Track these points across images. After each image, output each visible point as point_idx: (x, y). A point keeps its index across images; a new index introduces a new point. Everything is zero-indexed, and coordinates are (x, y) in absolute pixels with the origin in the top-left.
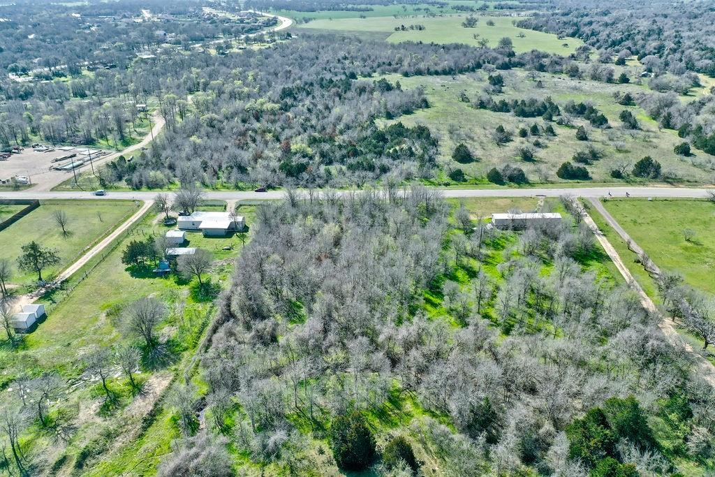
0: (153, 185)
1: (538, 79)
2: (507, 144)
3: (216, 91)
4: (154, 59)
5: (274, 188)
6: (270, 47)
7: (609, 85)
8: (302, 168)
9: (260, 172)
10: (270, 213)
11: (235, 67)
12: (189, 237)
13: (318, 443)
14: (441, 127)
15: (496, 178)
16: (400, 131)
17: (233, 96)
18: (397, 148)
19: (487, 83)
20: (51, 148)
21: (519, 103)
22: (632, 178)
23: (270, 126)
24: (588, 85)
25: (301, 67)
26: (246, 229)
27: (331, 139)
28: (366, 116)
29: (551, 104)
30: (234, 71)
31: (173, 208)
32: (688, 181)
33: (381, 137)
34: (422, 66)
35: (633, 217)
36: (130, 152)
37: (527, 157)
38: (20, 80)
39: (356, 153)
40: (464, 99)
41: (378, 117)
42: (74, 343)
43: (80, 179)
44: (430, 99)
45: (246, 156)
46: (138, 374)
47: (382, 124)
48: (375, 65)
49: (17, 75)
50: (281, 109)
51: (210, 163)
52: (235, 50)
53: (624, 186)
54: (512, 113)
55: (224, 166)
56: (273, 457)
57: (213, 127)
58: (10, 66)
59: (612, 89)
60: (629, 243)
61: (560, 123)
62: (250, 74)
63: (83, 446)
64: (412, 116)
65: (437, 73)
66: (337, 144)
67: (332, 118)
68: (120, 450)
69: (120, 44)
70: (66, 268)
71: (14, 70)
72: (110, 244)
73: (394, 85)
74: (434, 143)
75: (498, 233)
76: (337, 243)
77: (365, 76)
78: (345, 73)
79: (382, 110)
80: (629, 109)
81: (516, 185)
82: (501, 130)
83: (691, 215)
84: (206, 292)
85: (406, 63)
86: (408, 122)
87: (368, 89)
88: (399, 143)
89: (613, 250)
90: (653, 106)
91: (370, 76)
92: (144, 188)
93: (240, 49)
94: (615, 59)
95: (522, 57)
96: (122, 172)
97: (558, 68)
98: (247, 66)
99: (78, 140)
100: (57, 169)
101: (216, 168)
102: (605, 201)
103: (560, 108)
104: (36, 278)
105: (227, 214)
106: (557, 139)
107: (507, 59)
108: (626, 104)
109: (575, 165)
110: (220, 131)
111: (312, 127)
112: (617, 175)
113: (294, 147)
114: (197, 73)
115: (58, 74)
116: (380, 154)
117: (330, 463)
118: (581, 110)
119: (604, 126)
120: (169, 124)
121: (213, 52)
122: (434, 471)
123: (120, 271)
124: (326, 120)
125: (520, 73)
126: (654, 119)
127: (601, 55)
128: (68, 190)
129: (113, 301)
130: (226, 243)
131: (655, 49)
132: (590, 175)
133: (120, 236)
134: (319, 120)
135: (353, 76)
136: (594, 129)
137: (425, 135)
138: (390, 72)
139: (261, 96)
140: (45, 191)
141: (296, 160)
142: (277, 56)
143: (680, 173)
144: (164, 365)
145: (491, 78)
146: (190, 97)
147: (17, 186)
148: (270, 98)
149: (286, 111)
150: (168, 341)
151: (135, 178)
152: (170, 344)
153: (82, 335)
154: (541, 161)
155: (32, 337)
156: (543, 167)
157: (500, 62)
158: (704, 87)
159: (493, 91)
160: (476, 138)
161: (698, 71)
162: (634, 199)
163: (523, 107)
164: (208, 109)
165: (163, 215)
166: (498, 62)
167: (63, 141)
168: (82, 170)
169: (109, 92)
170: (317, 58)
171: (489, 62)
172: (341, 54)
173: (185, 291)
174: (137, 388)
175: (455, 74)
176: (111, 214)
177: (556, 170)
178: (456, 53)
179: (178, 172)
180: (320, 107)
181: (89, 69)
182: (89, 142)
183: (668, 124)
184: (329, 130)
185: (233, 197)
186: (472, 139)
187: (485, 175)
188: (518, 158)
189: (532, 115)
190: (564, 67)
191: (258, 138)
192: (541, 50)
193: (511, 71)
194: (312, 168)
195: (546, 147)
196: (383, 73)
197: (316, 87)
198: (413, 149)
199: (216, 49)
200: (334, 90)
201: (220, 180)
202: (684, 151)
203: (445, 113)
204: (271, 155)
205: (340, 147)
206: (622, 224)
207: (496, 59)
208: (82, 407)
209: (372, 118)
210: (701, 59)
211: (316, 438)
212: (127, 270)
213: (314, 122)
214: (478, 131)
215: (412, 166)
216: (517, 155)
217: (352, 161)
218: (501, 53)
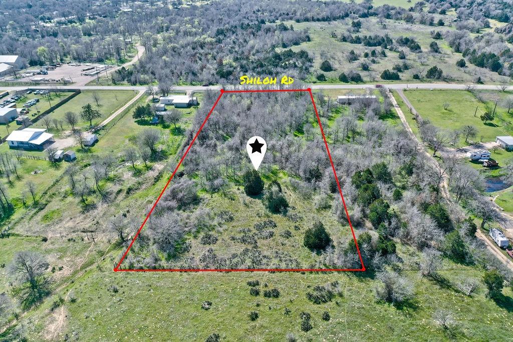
0: (143, 83)
1: (384, 23)
2: (355, 61)
3: (175, 31)
4: (132, 11)
5: (213, 85)
6: (208, 4)
7: (430, 27)
8: (229, 73)
9: (205, 75)
10: (212, 95)
11: (186, 16)
12: (167, 107)
13: (237, 187)
14: (316, 52)
15: (344, 79)
16: (290, 54)
17: (186, 33)
18: (287, 63)
19: (350, 26)
20: (79, 64)
21: (368, 38)
22: (425, 79)
23: (210, 51)
24: (417, 27)
25: (229, 16)
26: (198, 104)
27: (247, 58)
28: (269, 46)
29: (388, 38)
30: (185, 18)
31: (157, 94)
32: (458, 81)
33: (278, 57)
34: (309, 15)
35: (419, 98)
36: (127, 66)
37: (365, 68)
38: (48, 25)
39: (262, 66)
40: (334, 36)
41: (277, 47)
42: (115, 151)
43: (100, 80)
44: (311, 36)
45: (196, 67)
46: (148, 163)
47: (279, 50)
48: (278, 15)
49: (44, 22)
50: (216, 42)
51: (175, 71)
52: (185, 6)
53: (419, 83)
54: (363, 44)
55: (183, 73)
56: (216, 191)
57: (175, 52)
58: (40, 16)
59: (431, 29)
60: (411, 110)
61: (391, 50)
62: (196, 21)
63: (128, 186)
64: (299, 46)
65: (318, 20)
66: (251, 61)
67: (248, 46)
68: (145, 189)
69: (108, 2)
70: (103, 121)
71: (42, 19)
72: (125, 111)
73: (289, 27)
74: (310, 60)
75: (340, 106)
76: (249, 109)
77: (271, 22)
78: (257, 20)
79: (280, 42)
80: (438, 42)
81: (355, 83)
82: (352, 53)
83: (453, 97)
84: (178, 131)
85: (298, 14)
86: (296, 49)
87: (272, 30)
88: (288, 60)
89: (402, 114)
90: (451, 39)
91: (274, 22)
92: (138, 84)
93: (188, 5)
94: (440, 10)
95: (377, 10)
96: (124, 76)
97: (399, 16)
98: (193, 15)
99: (94, 59)
100: (86, 75)
101: (179, 73)
102: (405, 90)
103: (394, 41)
104: (89, 124)
105: (187, 96)
106: (386, 58)
107: (366, 11)
108: (437, 39)
109: (391, 71)
110: (179, 54)
111: (236, 52)
112: (416, 77)
113: (224, 62)
114: (162, 20)
115: (71, 22)
116: (276, 66)
117: (243, 193)
118: (405, 42)
119: (417, 51)
120: (148, 50)
121: (171, 7)
122: (290, 195)
123: (132, 122)
124: (244, 48)
125: (373, 20)
126: (451, 47)
127: (431, 8)
128: (95, 85)
129: (131, 134)
130: (188, 110)
131: (469, 3)
132: (400, 77)
133: (129, 107)
134: (240, 48)
135: (263, 22)
136: (411, 53)
137: (305, 56)
138: (288, 19)
139: (203, 34)
140: (82, 85)
141: (225, 70)
142: (213, 9)
143: (454, 76)
144: (161, 160)
145: (353, 23)
146: (159, 35)
147: (66, 83)
148: (209, 36)
149: (220, 43)
150: (162, 151)
151: (133, 78)
152: (162, 152)
153: (118, 148)
154: (373, 70)
155: (93, 148)
156: (373, 73)
157: (361, 12)
158: (491, 28)
159: (353, 31)
160: (336, 58)
161: (492, 18)
162: (422, 90)
163: (370, 41)
164: (171, 42)
165: (151, 97)
166: (360, 12)
167: (84, 60)
168: (100, 75)
169: (106, 32)
170: (240, 11)
171: (354, 13)
172: (256, 8)
173: (167, 131)
174: (149, 168)
175: (330, 21)
176: (122, 97)
177: (381, 75)
178: (333, 7)
179: (157, 76)
180: (241, 40)
181: (90, 18)
182: (100, 61)
183: (458, 50)
184: (246, 54)
185: (190, 89)
186: (334, 58)
187: (338, 78)
188: (360, 69)
189: (375, 45)
190: (403, 16)
191: (203, 58)
192: (391, 5)
193: (367, 19)
194: (235, 73)
195: (379, 63)
196: (283, 20)
197: (239, 28)
198: (297, 63)
199: (172, 5)
200: (250, 30)
201: (182, 80)
202: (462, 64)
203: (320, 44)
204: (211, 67)
205: (252, 62)
206: (411, 102)
207: (359, 10)
208: (124, 174)
209: (273, 47)
210: (496, 9)
211: (236, 185)
212: (135, 122)
213: (237, 49)
214: (339, 54)
215: (295, 73)
216: (359, 67)
217: (259, 69)
218: (364, 7)
